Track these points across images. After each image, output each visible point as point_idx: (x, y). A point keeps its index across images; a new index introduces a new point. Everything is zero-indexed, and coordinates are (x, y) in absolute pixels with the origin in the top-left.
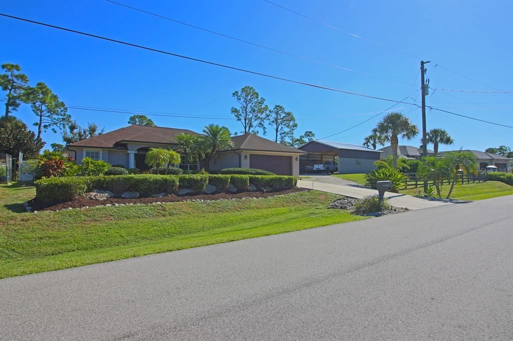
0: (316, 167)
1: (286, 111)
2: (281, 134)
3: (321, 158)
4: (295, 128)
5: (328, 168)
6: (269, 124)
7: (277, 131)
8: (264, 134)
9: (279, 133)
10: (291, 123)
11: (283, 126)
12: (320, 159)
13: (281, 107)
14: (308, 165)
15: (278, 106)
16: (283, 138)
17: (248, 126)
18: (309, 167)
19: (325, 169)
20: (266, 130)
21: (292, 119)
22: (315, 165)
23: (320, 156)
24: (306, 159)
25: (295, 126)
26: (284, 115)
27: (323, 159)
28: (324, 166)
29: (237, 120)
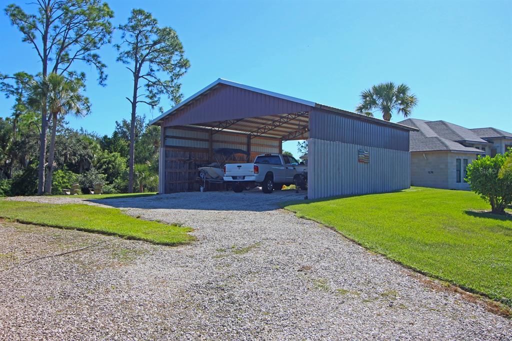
0: (232, 171)
1: (160, 26)
2: (148, 86)
3: (249, 145)
4: (183, 70)
5: (269, 176)
6: (119, 59)
7: (137, 76)
8: (101, 83)
9: (142, 82)
10: (175, 58)
11: (155, 67)
12: (244, 148)
13: (148, 16)
14: (208, 163)
15: (141, 12)
16: (154, 96)
17: (53, 55)
18: (211, 171)
19: (262, 179)
20: (104, 69)
21: (176, 47)
22: (227, 165)
23: (245, 140)
24: (205, 145)
25: (184, 64)
26: (154, 37)
27: (253, 149)
28: (256, 169)
29: (24, 40)
